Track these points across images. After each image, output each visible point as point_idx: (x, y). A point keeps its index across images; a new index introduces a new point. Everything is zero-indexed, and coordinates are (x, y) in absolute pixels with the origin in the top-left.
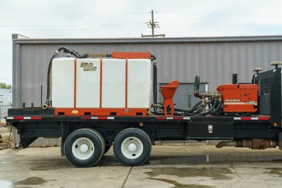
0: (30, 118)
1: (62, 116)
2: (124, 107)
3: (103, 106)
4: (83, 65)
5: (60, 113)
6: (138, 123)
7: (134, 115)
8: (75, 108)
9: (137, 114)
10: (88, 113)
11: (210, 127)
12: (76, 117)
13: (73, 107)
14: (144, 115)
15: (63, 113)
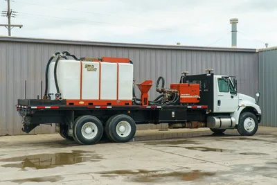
0: (49, 107)
1: (72, 106)
2: (116, 99)
3: (101, 99)
4: (87, 66)
5: (70, 104)
6: (127, 111)
7: (123, 105)
8: (81, 100)
9: (126, 104)
10: (91, 103)
11: (173, 113)
12: (82, 107)
13: (79, 99)
14: (130, 105)
15: (73, 104)
